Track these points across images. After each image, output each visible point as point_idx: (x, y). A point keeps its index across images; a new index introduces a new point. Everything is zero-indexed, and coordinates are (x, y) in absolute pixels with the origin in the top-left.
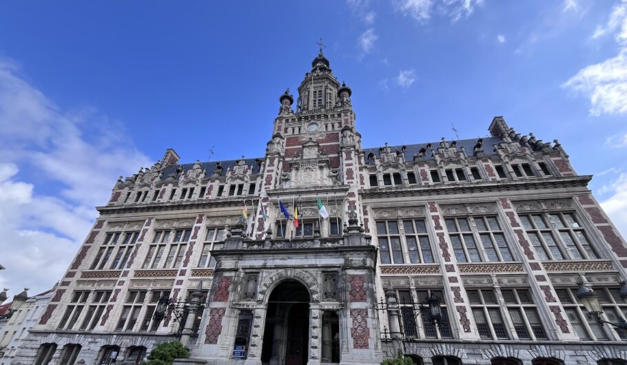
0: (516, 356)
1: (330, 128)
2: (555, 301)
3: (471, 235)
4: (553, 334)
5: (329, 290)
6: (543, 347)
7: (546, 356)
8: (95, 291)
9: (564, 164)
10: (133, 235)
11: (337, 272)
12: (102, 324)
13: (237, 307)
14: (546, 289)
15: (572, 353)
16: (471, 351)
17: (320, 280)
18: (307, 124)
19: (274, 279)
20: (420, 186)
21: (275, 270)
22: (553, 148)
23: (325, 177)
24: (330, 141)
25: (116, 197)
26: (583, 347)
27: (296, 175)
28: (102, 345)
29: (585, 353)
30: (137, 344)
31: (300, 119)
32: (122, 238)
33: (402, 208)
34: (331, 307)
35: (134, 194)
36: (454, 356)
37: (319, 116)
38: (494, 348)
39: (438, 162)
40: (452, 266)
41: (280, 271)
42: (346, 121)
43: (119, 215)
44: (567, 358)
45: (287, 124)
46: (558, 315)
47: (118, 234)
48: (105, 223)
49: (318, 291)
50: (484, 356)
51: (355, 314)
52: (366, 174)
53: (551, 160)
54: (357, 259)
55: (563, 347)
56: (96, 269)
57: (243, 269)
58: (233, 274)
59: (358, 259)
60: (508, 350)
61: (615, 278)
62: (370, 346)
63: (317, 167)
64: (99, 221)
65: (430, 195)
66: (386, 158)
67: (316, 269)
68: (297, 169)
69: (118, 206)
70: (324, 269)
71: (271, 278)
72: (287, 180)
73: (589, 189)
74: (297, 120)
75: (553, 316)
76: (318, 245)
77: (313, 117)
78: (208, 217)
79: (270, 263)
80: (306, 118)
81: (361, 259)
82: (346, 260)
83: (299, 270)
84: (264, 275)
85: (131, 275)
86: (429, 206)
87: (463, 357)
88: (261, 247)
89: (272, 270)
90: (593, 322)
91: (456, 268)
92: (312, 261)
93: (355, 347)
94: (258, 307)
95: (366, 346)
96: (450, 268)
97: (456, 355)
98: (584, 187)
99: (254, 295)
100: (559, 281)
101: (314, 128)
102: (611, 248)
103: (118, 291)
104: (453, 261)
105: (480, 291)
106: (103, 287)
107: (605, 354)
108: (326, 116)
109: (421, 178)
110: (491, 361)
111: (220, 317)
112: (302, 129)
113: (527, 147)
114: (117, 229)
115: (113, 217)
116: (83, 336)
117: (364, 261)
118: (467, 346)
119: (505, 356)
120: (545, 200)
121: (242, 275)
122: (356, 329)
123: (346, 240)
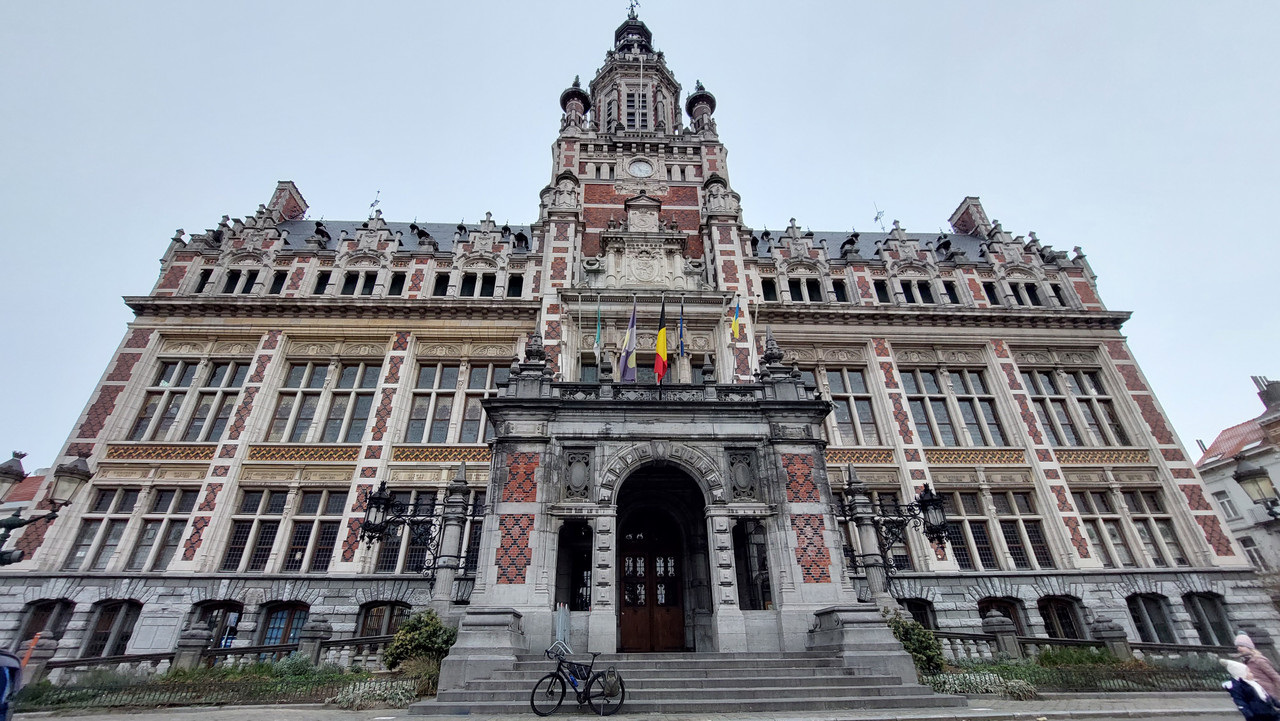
0: (1014, 595)
1: (676, 175)
2: (1072, 510)
3: (943, 400)
4: (1065, 561)
5: (742, 481)
6: (1054, 579)
7: (1057, 593)
8: (152, 487)
9: (1088, 290)
10: (229, 369)
11: (754, 449)
12: (187, 557)
13: (555, 512)
14: (1059, 491)
15: (1092, 586)
16: (947, 590)
17: (723, 463)
18: (628, 160)
19: (629, 461)
20: (857, 306)
21: (629, 444)
22: (1073, 261)
23: (679, 273)
24: (680, 201)
25: (172, 276)
26: (1109, 578)
27: (617, 265)
28: (196, 600)
29: (1109, 586)
30: (286, 597)
31: (613, 147)
32: (201, 372)
33: (825, 345)
34: (750, 513)
35: (219, 274)
36: (921, 599)
37: (655, 148)
38: (982, 584)
39: (888, 266)
40: (916, 451)
41: (639, 444)
42: (712, 163)
43: (189, 320)
44: (1087, 594)
45: (584, 155)
46: (1074, 530)
47: (190, 363)
48: (154, 337)
49: (723, 483)
50: (968, 596)
51: (800, 523)
52: (756, 275)
53: (1067, 282)
54: (794, 426)
55: (1081, 579)
56: (145, 439)
57: (558, 439)
58: (539, 448)
59: (796, 425)
60: (1003, 586)
61: (1152, 476)
62: (832, 578)
63: (662, 252)
64: (135, 331)
65: (876, 324)
66: (792, 247)
67: (713, 444)
68: (619, 251)
69: (181, 298)
70: (730, 444)
71: (623, 459)
72: (597, 272)
73: (1123, 335)
74: (605, 148)
75: (1067, 533)
76: (713, 398)
77: (641, 147)
78: (418, 339)
79: (617, 429)
80: (627, 147)
81: (802, 426)
82: (773, 428)
83: (680, 444)
84: (608, 451)
85: (242, 454)
86: (874, 345)
87: (936, 599)
88: (593, 397)
89: (623, 444)
90: (1119, 541)
91: (922, 455)
92: (703, 427)
93: (806, 581)
94: (601, 512)
95: (824, 577)
96: (913, 456)
97: (924, 597)
98: (1115, 331)
99: (586, 491)
100: (1074, 478)
101: (641, 170)
102: (1150, 429)
103: (214, 489)
104: (917, 444)
105: (957, 493)
106: (169, 479)
107: (1136, 587)
108: (669, 150)
109: (860, 291)
110: (979, 603)
111: (524, 532)
112: (618, 170)
113: (1034, 254)
114: (185, 352)
115: (172, 323)
116: (142, 582)
117: (807, 429)
118: (942, 582)
119: (999, 594)
120: (1059, 348)
121: (558, 450)
122: (805, 550)
123: (768, 391)
